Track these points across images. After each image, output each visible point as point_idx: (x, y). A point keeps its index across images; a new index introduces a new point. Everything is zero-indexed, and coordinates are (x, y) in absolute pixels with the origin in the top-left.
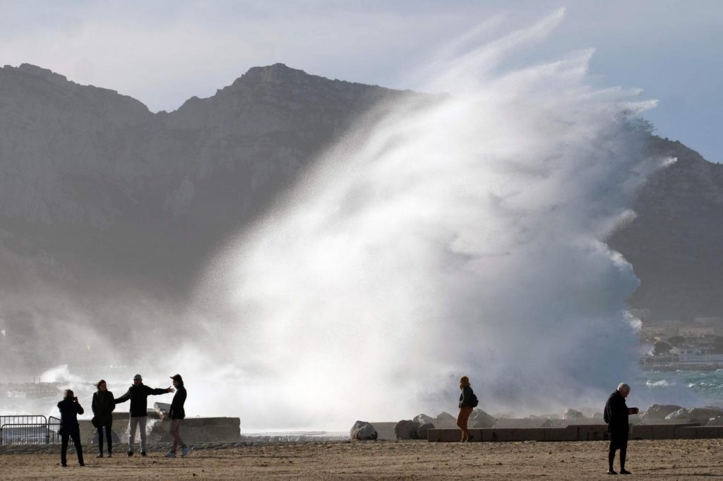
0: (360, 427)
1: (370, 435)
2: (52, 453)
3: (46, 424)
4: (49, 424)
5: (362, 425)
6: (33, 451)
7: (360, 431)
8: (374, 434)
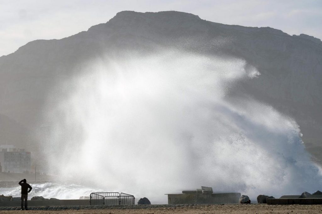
0: (243, 198)
1: (246, 201)
2: (112, 209)
3: (119, 196)
4: (120, 196)
5: (244, 197)
6: (105, 208)
7: (242, 200)
8: (248, 201)
